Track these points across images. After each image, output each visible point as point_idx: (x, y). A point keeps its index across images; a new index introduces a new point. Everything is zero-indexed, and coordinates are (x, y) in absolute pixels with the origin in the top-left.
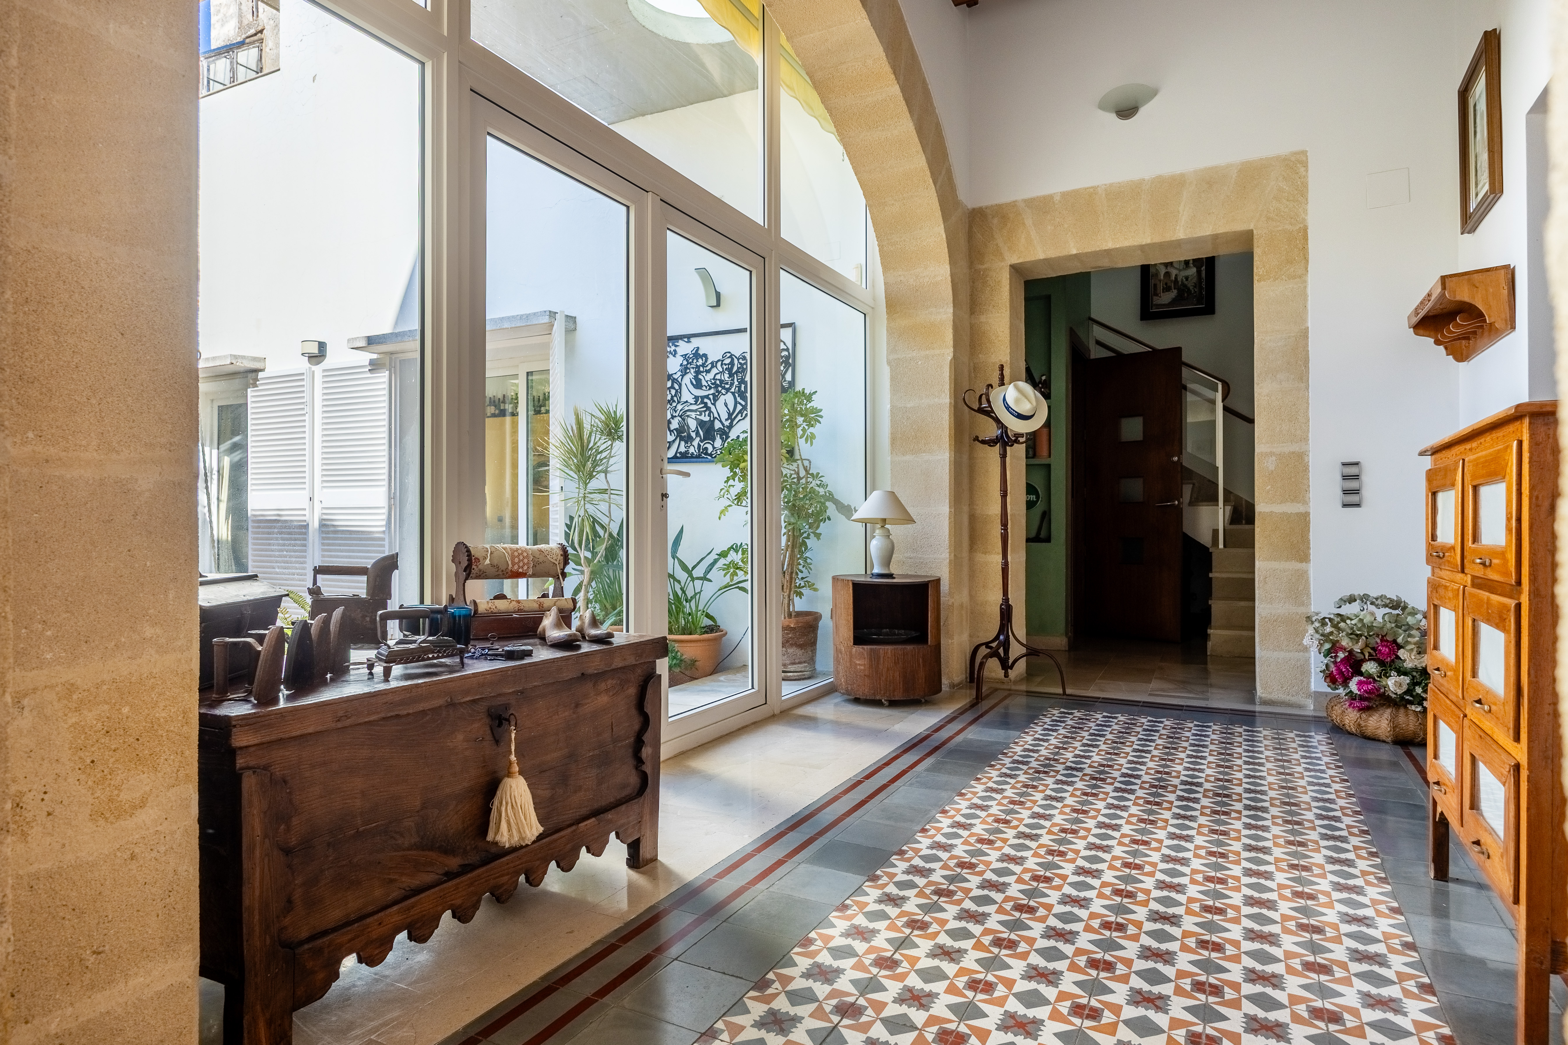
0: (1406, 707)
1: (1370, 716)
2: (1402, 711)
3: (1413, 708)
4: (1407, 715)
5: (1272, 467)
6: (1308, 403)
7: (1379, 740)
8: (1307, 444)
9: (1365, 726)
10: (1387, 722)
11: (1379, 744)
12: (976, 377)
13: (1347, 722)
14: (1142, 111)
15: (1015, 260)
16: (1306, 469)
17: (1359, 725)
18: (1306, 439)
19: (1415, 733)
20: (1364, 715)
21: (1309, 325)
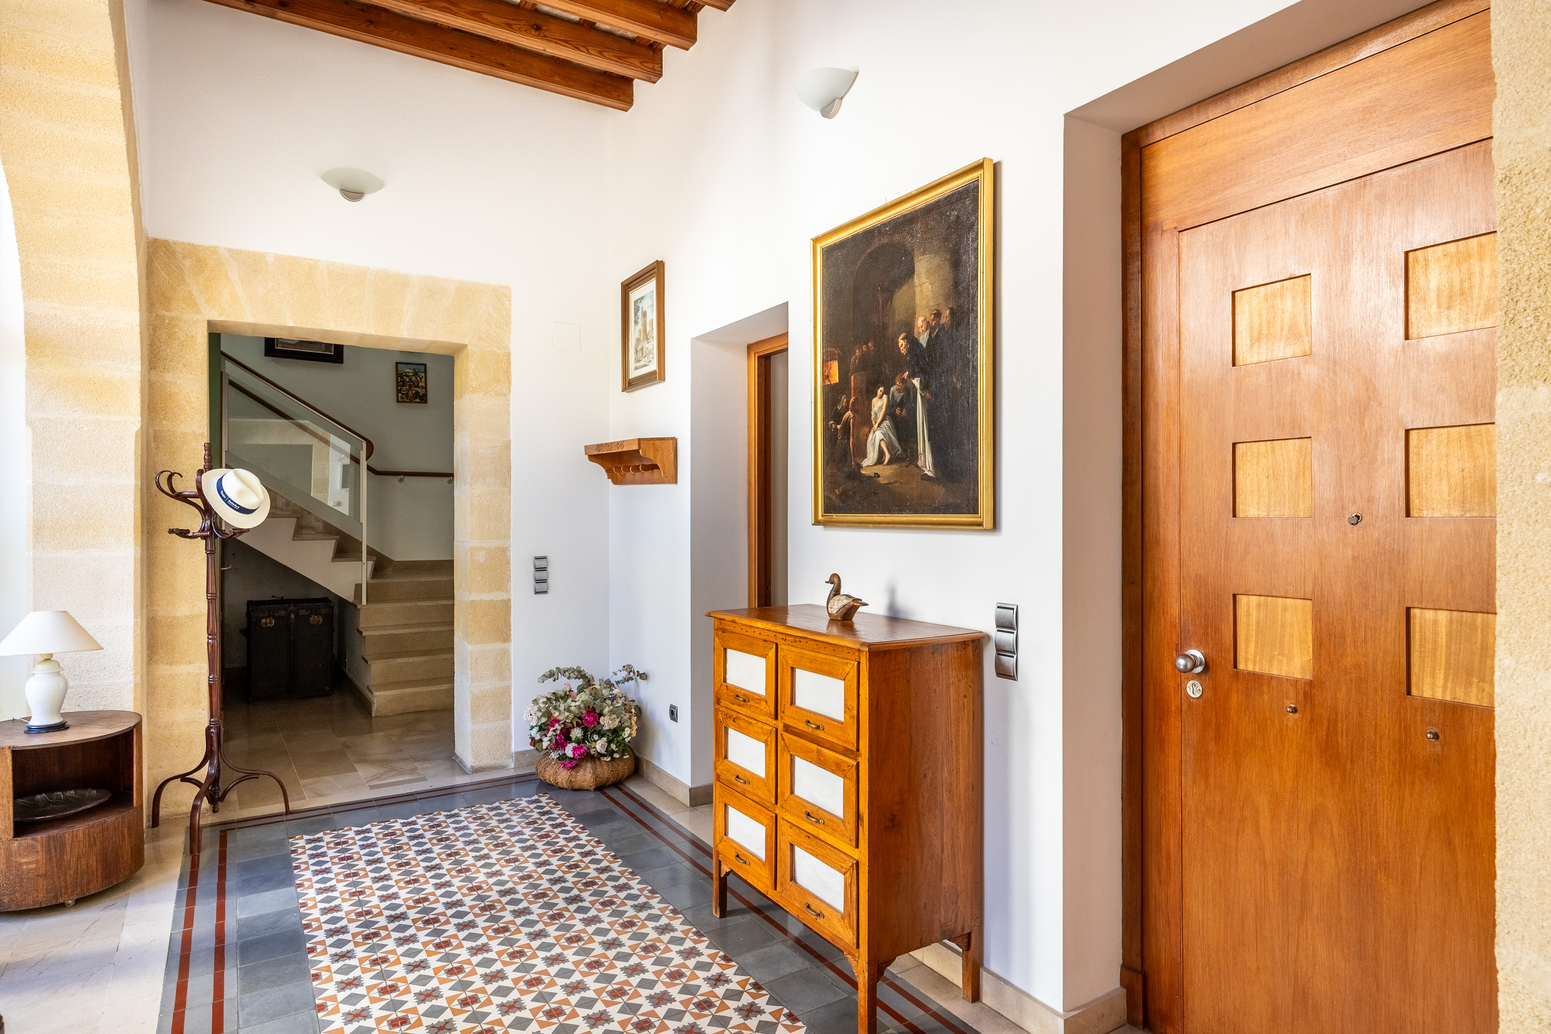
0: (599, 759)
1: (578, 772)
2: (598, 762)
3: (605, 759)
4: (602, 766)
5: (482, 560)
6: (510, 505)
7: (584, 790)
8: (509, 541)
9: (575, 781)
10: (590, 775)
11: (584, 792)
12: (157, 448)
13: (559, 780)
14: (367, 198)
15: (216, 316)
16: (508, 562)
17: (571, 781)
18: (508, 537)
19: (608, 779)
20: (573, 773)
21: (512, 438)
